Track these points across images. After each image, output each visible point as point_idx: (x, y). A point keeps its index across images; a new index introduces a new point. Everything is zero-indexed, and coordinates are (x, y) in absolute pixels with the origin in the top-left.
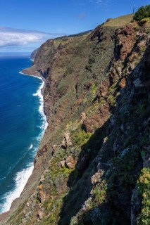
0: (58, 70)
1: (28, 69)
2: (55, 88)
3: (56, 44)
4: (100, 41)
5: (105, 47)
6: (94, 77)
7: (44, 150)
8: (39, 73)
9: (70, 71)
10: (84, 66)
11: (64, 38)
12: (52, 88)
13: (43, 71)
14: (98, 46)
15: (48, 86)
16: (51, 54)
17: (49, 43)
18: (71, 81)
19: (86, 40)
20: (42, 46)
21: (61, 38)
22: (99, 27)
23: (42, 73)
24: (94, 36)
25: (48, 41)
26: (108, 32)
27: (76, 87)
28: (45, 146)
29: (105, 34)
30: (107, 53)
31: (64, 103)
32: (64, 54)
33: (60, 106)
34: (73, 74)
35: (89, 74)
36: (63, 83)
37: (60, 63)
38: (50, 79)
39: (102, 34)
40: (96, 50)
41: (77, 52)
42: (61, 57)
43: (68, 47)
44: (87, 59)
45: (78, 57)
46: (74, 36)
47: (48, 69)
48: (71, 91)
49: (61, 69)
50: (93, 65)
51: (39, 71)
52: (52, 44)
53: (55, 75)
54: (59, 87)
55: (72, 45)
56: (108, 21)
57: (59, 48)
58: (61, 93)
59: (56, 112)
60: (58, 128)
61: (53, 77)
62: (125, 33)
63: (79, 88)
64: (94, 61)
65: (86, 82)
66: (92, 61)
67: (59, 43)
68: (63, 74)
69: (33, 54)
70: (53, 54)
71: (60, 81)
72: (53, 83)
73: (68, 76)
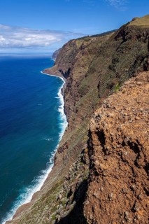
0: (79, 70)
1: (50, 69)
2: (76, 88)
3: (78, 44)
4: (125, 40)
5: (130, 46)
6: (118, 76)
7: (65, 147)
8: (60, 73)
9: (92, 70)
10: (107, 66)
11: (86, 38)
12: (73, 87)
13: (64, 71)
14: (123, 45)
15: (69, 86)
16: (73, 54)
17: (71, 43)
18: (93, 81)
19: (110, 40)
20: (65, 46)
21: (83, 38)
22: (124, 26)
23: (62, 73)
24: (118, 36)
25: (71, 41)
26: (134, 31)
27: (98, 87)
28: (66, 143)
29: (130, 34)
30: (132, 52)
31: (86, 102)
32: (86, 54)
33: (81, 105)
34: (95, 74)
35: (112, 74)
36: (85, 82)
37: (82, 63)
38: (71, 79)
39: (127, 33)
40: (119, 50)
41: (100, 52)
42: (83, 57)
43: (90, 48)
44: (110, 59)
45: (101, 57)
46: (96, 36)
47: (69, 70)
48: (93, 90)
49: (83, 69)
50: (117, 64)
51: (60, 71)
52: (74, 44)
53: (76, 75)
54: (81, 86)
55: (95, 45)
56: (133, 20)
57: (82, 48)
58: (82, 93)
59: (77, 111)
60: (78, 127)
61: (74, 77)
63: (101, 88)
64: (118, 61)
65: (109, 81)
66: (115, 61)
67: (81, 43)
68: (84, 74)
69: (54, 54)
70: (75, 54)
71: (81, 80)
72: (74, 83)
73: (90, 76)
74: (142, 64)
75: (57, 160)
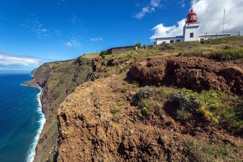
0: (53, 82)
1: (29, 82)
2: (51, 94)
3: (51, 66)
4: (80, 65)
5: (84, 68)
7: (44, 138)
8: (38, 85)
9: (62, 82)
10: (71, 79)
11: (56, 63)
12: (48, 94)
13: (41, 83)
14: (79, 68)
15: (45, 93)
16: (47, 72)
17: (46, 65)
18: (63, 89)
19: (72, 64)
20: (41, 66)
21: (54, 62)
22: (79, 58)
23: (40, 84)
24: (76, 62)
25: (45, 64)
26: (85, 61)
27: (67, 92)
28: (45, 135)
29: (83, 62)
30: (85, 71)
32: (57, 72)
33: (56, 105)
34: (64, 84)
35: (75, 83)
36: (57, 90)
37: (54, 78)
38: (47, 88)
39: (81, 61)
40: (78, 70)
41: (66, 71)
42: (55, 74)
43: (59, 68)
44: (73, 75)
45: (67, 74)
46: (63, 61)
47: (45, 82)
48: (63, 94)
49: (55, 81)
50: (77, 78)
51: (38, 83)
52: (48, 66)
53: (50, 85)
54: (54, 93)
55: (62, 67)
56: (84, 55)
57: (53, 68)
58: (56, 97)
59: (52, 110)
60: (54, 121)
61: (49, 87)
62: (97, 60)
66: (76, 76)
67: (53, 65)
68: (56, 85)
69: (32, 72)
70: (49, 72)
71: (54, 89)
72: (49, 91)
73: (61, 86)
75: (38, 150)
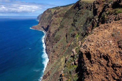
0: (54, 27)
1: (36, 26)
2: (53, 37)
3: (53, 11)
4: (80, 9)
5: (83, 12)
6: (77, 30)
7: (48, 75)
8: (42, 29)
9: (62, 27)
10: (71, 24)
11: (57, 8)
12: (51, 37)
13: (45, 27)
14: (79, 12)
15: (48, 36)
17: (48, 10)
18: (62, 33)
19: (71, 9)
20: (44, 12)
21: (55, 8)
22: (78, 2)
23: (44, 28)
24: (76, 7)
25: (48, 9)
26: (84, 4)
27: (66, 36)
28: (48, 72)
29: (82, 6)
30: (84, 16)
31: (59, 46)
32: (58, 17)
33: (57, 47)
34: (64, 29)
35: (74, 28)
36: (58, 34)
37: (56, 22)
38: (50, 32)
39: (81, 5)
40: (77, 15)
41: (66, 16)
42: (56, 19)
43: (60, 13)
44: (72, 20)
45: (67, 19)
46: (63, 6)
47: (48, 26)
48: (63, 38)
49: (56, 26)
50: (76, 23)
51: (42, 27)
52: (50, 11)
54: (56, 36)
55: (63, 12)
57: (55, 13)
58: (57, 40)
59: (54, 51)
60: (55, 61)
61: (51, 31)
63: (68, 36)
64: (76, 21)
65: (73, 32)
66: (75, 21)
67: (54, 11)
68: (57, 29)
69: (38, 17)
70: (51, 17)
71: (56, 33)
72: (51, 34)
73: (61, 30)
74: (91, 22)
